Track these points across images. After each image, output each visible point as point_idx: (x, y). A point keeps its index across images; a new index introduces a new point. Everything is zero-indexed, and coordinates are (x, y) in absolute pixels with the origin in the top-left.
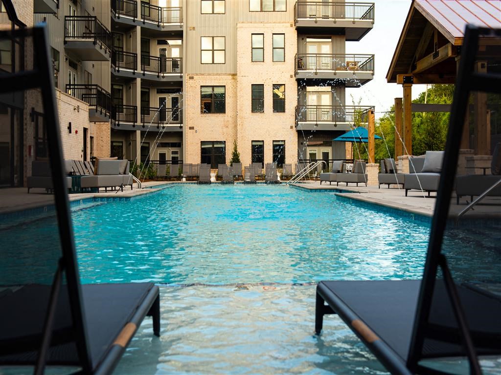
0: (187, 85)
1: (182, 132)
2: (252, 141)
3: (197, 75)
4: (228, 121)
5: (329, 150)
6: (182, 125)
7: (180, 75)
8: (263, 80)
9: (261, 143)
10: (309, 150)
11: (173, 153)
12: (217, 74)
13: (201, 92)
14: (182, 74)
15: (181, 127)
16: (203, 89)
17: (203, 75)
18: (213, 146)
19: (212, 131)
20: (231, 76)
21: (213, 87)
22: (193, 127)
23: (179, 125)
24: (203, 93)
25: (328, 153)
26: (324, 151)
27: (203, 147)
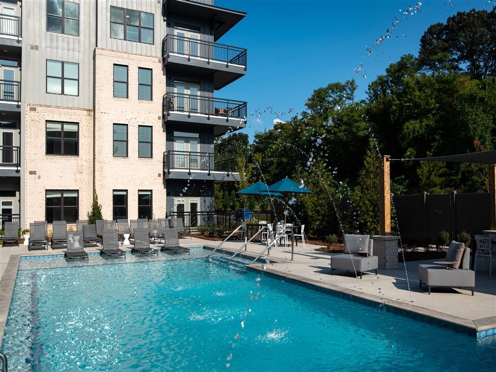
0: (27, 118)
1: (20, 177)
2: (114, 190)
3: (41, 106)
4: (82, 166)
5: (197, 200)
6: (19, 168)
7: (16, 103)
8: (127, 119)
9: (125, 193)
10: (177, 200)
11: (4, 203)
12: (68, 108)
13: (46, 128)
14: (20, 103)
15: (18, 171)
16: (49, 125)
17: (49, 106)
18: (62, 195)
19: (62, 177)
20: (86, 112)
21: (63, 123)
22: (35, 172)
23: (16, 168)
24: (48, 130)
25: (196, 204)
26: (192, 202)
27: (48, 196)
